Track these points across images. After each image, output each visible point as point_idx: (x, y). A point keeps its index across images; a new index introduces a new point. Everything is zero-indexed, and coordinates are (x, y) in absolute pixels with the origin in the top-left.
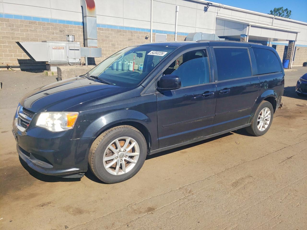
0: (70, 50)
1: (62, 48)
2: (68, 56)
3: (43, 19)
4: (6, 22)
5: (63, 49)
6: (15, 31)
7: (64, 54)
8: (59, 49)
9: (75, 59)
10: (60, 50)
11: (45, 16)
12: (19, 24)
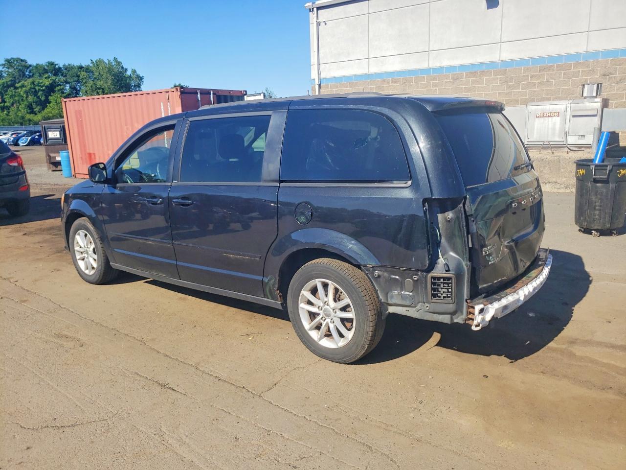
0: (574, 116)
1: (557, 114)
2: (567, 129)
3: (569, 57)
4: (501, 75)
5: (558, 116)
6: (513, 89)
7: (558, 126)
8: (549, 116)
9: (583, 136)
10: (550, 118)
11: (572, 50)
12: (522, 75)
